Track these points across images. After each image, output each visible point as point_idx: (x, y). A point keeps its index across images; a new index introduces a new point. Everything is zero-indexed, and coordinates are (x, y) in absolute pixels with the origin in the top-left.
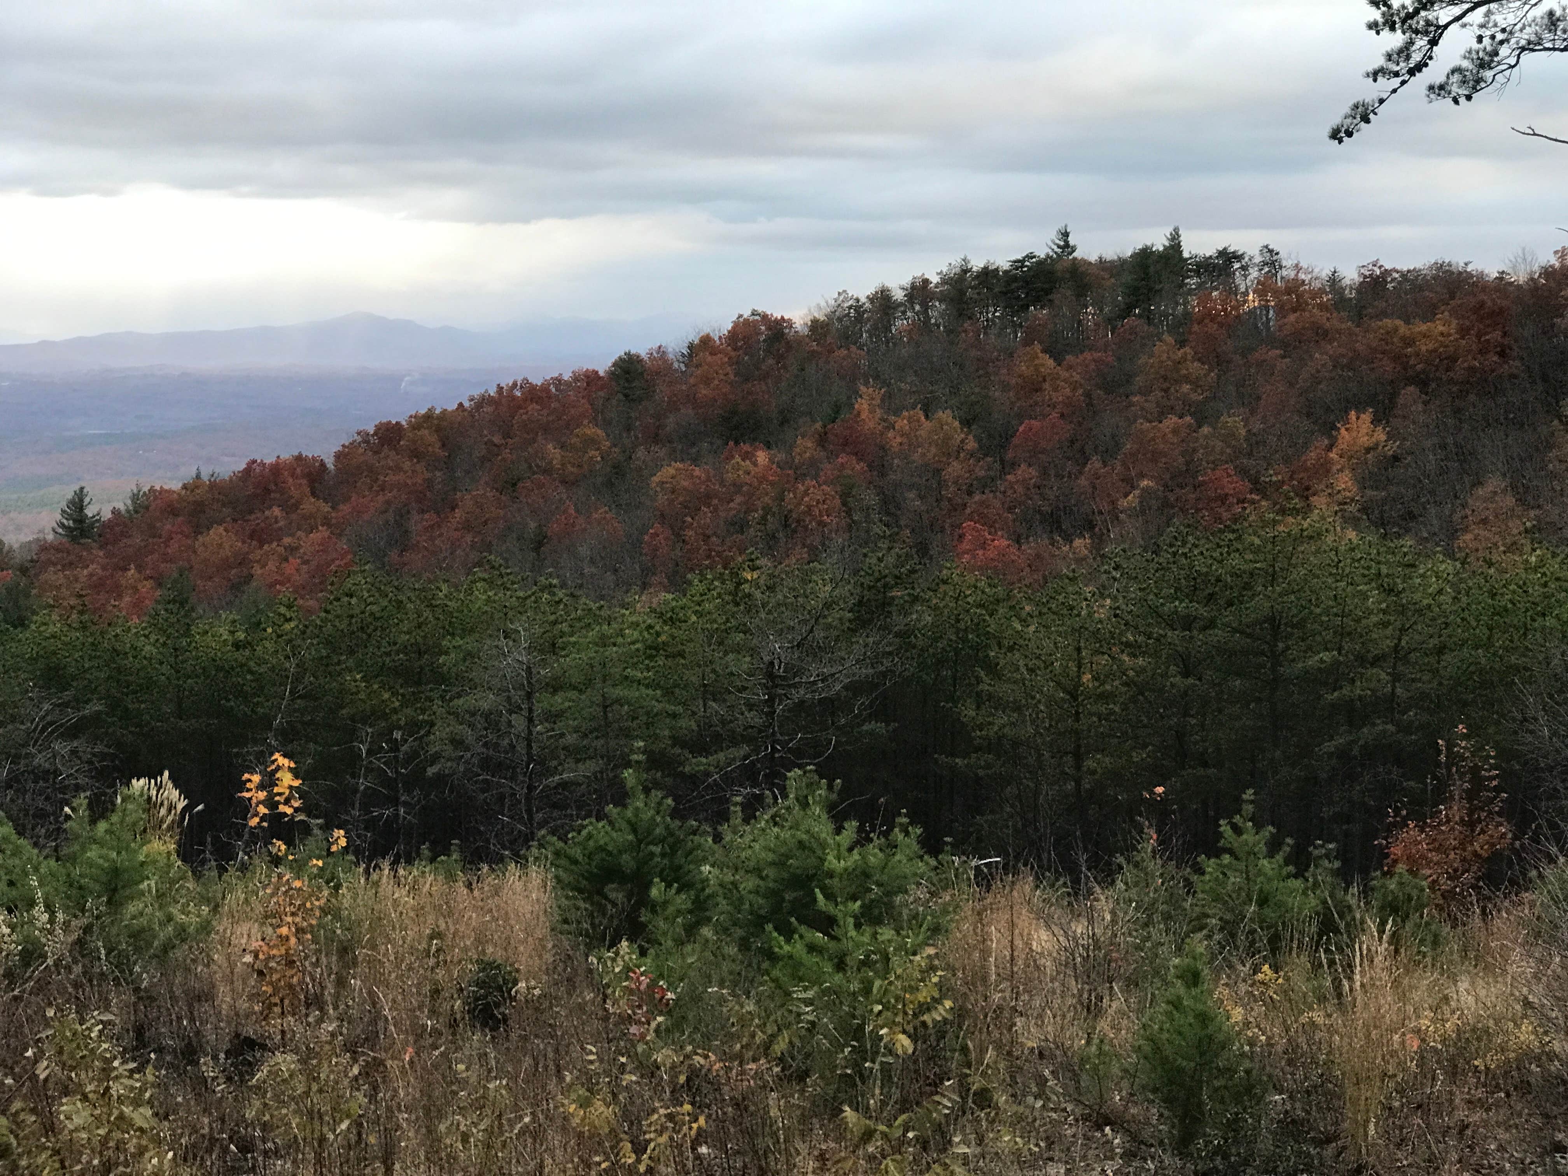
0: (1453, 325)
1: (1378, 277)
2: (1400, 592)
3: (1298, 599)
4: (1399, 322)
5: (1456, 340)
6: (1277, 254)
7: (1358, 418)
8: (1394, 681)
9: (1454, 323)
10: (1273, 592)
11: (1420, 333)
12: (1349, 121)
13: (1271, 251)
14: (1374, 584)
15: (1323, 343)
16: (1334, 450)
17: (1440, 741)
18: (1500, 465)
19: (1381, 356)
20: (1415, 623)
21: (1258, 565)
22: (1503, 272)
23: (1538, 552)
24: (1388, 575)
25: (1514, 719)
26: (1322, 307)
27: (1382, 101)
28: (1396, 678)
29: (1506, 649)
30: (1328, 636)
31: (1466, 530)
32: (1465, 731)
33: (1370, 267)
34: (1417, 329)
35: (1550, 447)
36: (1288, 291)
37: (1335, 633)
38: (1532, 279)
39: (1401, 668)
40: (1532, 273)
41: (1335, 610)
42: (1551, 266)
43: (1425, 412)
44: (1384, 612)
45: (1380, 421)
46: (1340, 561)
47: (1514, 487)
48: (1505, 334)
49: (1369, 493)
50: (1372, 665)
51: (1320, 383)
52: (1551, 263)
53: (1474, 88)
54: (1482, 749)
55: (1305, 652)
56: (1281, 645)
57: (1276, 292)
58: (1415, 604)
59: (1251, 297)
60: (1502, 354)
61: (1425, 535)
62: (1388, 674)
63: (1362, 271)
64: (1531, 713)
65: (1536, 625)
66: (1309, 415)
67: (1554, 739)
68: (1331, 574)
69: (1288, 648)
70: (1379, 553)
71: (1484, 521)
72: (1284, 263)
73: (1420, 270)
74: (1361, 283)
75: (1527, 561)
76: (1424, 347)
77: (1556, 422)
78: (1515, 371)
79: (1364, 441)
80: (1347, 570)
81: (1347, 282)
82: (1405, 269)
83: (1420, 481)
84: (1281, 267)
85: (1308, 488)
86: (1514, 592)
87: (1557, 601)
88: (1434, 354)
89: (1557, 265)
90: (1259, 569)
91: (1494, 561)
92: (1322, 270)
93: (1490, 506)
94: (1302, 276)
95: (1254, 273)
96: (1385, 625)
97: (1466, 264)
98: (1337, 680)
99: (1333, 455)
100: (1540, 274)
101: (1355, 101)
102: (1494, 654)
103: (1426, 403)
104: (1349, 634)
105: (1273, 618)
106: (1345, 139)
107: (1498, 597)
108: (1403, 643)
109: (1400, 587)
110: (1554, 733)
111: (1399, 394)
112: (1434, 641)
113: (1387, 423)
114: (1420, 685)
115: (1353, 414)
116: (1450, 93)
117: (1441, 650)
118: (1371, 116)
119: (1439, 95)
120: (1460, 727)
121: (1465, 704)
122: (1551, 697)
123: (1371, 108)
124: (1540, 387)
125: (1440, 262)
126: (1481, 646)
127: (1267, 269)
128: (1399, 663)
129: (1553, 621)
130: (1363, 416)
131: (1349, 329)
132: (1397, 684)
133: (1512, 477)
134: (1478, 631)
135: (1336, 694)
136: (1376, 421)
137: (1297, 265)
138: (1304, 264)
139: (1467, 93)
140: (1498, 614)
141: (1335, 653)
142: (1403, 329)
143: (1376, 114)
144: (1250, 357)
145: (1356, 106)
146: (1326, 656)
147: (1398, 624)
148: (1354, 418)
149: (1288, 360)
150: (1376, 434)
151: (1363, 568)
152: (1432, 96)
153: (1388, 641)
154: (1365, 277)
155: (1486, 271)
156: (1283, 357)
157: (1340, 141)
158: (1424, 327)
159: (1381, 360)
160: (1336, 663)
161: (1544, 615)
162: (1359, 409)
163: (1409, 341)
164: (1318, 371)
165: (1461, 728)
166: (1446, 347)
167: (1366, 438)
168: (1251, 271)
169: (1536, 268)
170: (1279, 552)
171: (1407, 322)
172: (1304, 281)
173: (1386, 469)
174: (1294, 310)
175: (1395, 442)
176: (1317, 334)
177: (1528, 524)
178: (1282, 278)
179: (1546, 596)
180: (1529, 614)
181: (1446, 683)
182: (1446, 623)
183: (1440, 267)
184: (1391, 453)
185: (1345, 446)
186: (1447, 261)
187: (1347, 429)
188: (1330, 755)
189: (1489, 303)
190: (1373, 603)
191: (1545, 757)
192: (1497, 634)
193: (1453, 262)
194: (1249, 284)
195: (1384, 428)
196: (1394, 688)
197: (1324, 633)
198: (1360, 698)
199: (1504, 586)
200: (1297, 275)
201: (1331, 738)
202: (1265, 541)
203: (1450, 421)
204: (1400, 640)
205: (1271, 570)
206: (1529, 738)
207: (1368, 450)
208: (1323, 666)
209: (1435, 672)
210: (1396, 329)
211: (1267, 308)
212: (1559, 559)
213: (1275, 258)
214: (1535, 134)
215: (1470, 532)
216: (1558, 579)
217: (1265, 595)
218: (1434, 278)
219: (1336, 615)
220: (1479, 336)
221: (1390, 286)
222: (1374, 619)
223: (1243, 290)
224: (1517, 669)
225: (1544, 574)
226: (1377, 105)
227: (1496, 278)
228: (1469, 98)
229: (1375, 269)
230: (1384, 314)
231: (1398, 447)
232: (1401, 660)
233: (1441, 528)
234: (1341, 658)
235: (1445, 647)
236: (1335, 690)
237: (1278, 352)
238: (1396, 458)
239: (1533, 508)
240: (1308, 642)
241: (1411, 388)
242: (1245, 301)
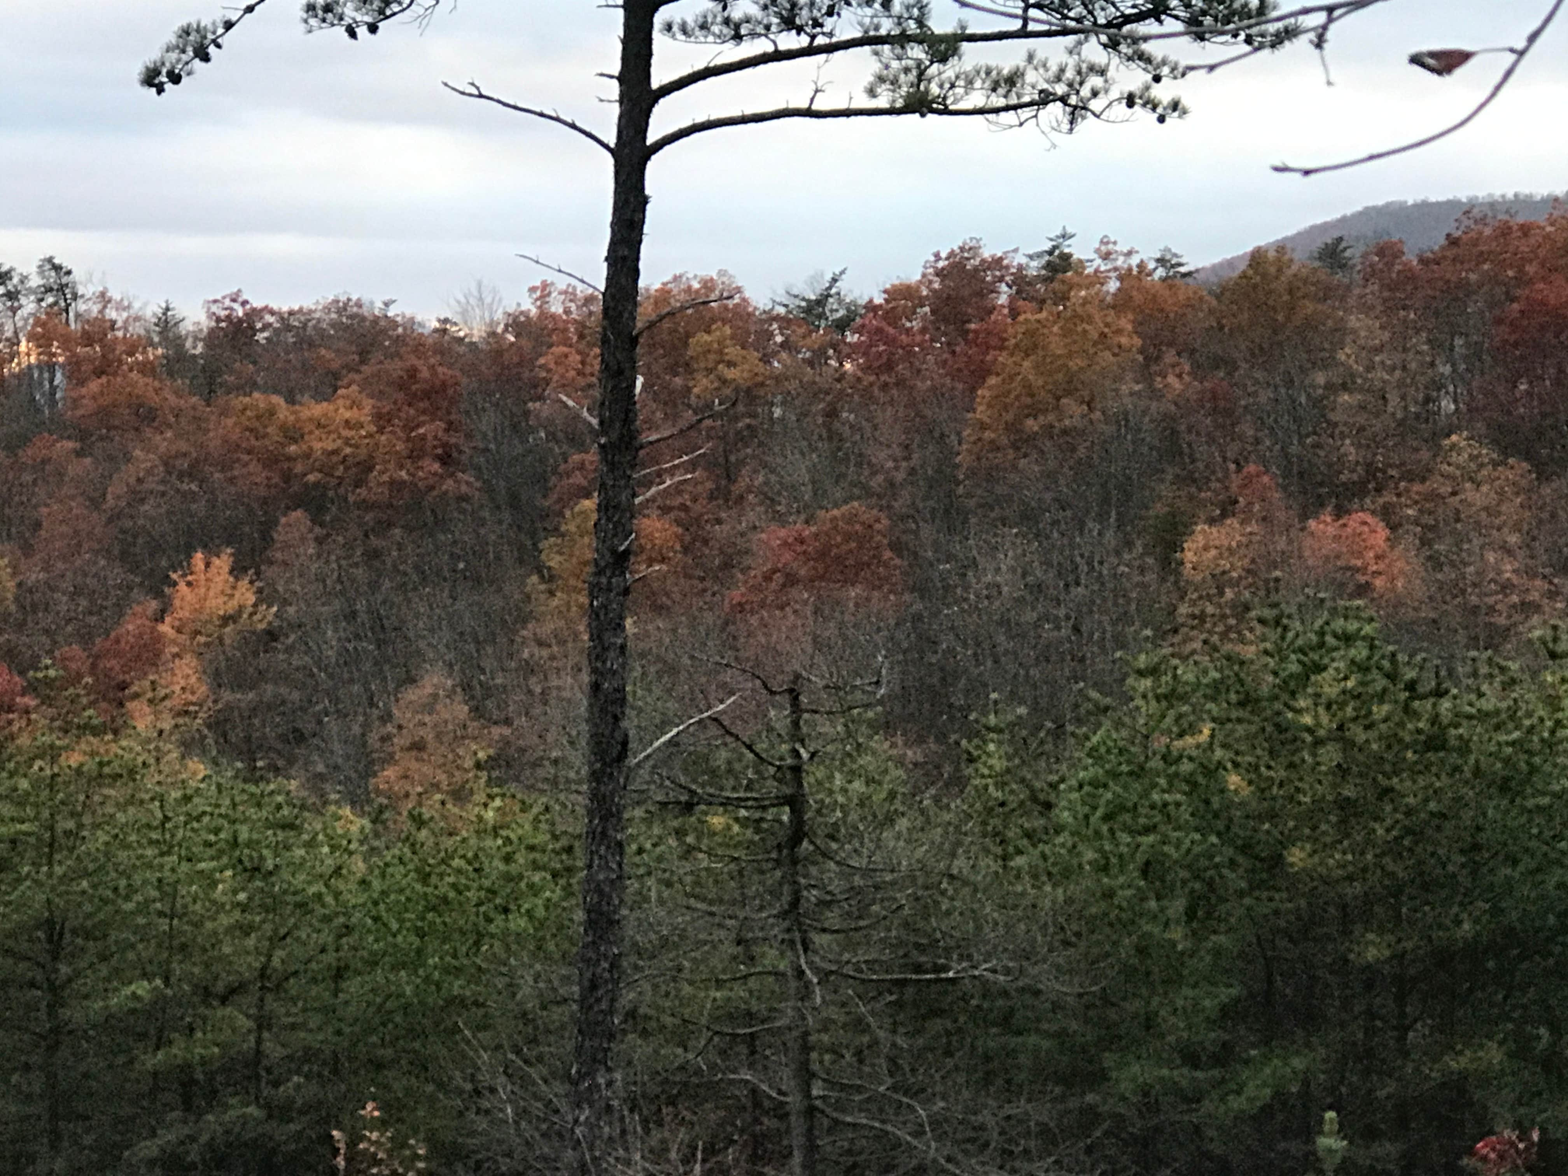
0: (367, 410)
1: (240, 321)
2: (271, 873)
3: (94, 886)
4: (278, 400)
5: (370, 435)
6: (69, 273)
7: (208, 565)
8: (260, 1027)
9: (368, 404)
10: (50, 875)
11: (311, 419)
12: (174, 56)
13: (57, 268)
14: (225, 860)
15: (148, 432)
16: (168, 619)
17: (335, 1133)
18: (442, 649)
19: (245, 458)
20: (296, 927)
21: (24, 827)
22: (446, 321)
23: (498, 802)
24: (249, 844)
25: (460, 1092)
26: (146, 368)
27: (229, 25)
28: (263, 1023)
29: (447, 970)
30: (146, 951)
31: (390, 760)
32: (376, 1114)
33: (227, 303)
34: (305, 413)
35: (524, 620)
36: (88, 339)
37: (159, 945)
38: (493, 334)
39: (271, 1003)
40: (492, 323)
41: (158, 905)
42: (522, 313)
43: (319, 556)
44: (244, 908)
45: (245, 570)
46: (167, 819)
47: (467, 687)
48: (450, 427)
49: (227, 696)
50: (224, 1000)
51: (142, 501)
52: (524, 308)
53: (381, 12)
54: (404, 1145)
55: (108, 980)
56: (64, 969)
57: (66, 341)
58: (295, 893)
59: (23, 347)
60: (445, 459)
61: (320, 768)
62: (248, 1016)
63: (214, 308)
64: (484, 1078)
65: (492, 928)
66: (124, 556)
67: (523, 1124)
68: (151, 842)
69: (78, 974)
70: (234, 805)
71: (418, 746)
72: (81, 291)
73: (311, 311)
74: (212, 331)
75: (480, 818)
76: (320, 444)
77: (535, 578)
78: (464, 488)
79: (218, 605)
80: (180, 834)
81: (187, 327)
82: (285, 309)
83: (312, 675)
84: (75, 297)
85: (123, 686)
86: (459, 871)
87: (531, 886)
88: (335, 459)
89: (534, 312)
90: (28, 834)
91: (426, 816)
92: (146, 304)
93: (427, 719)
94: (111, 314)
95: (28, 306)
96: (246, 930)
97: (387, 304)
98: (161, 1030)
99: (165, 628)
100: (507, 326)
101: (184, 23)
102: (427, 979)
103: (320, 541)
104: (183, 947)
105: (50, 923)
106: (168, 87)
107: (434, 879)
108: (276, 962)
109: (270, 864)
110: (522, 1113)
111: (276, 523)
112: (330, 958)
113: (258, 573)
114: (302, 1035)
115: (199, 557)
116: (341, 19)
117: (339, 973)
118: (212, 49)
119: (324, 20)
120: (370, 1106)
121: (379, 1066)
122: (518, 1052)
123: (210, 36)
124: (507, 516)
125: (343, 298)
126: (404, 966)
127: (50, 300)
128: (269, 998)
129: (523, 922)
130: (216, 561)
131: (194, 408)
132: (266, 1035)
133: (463, 671)
134: (400, 938)
135: (160, 1055)
136: (237, 570)
137: (103, 294)
138: (115, 294)
139: (368, 19)
140: (434, 909)
141: (158, 982)
142: (284, 412)
143: (219, 46)
144: (20, 453)
145: (186, 32)
146: (142, 988)
147: (268, 927)
148: (201, 566)
149: (88, 461)
150: (237, 595)
151: (210, 831)
152: (313, 22)
153: (250, 959)
154: (218, 320)
155: (419, 318)
156: (79, 454)
157: (160, 90)
158: (318, 409)
159: (246, 465)
160: (159, 1002)
161: (506, 910)
162: (211, 551)
163: (292, 434)
164: (140, 481)
165: (371, 1110)
166: (357, 446)
167: (221, 600)
168: (23, 300)
169: (499, 315)
170: (62, 803)
171: (291, 400)
172: (113, 323)
173: (256, 654)
174: (99, 373)
175: (270, 606)
176: (137, 414)
177: (481, 755)
178: (78, 316)
179: (508, 878)
180: (482, 909)
181: (347, 1030)
182: (347, 927)
183: (341, 307)
184: (261, 626)
185: (185, 614)
186: (354, 298)
187: (189, 584)
188: (151, 1163)
189: (425, 373)
190: (224, 893)
191: (509, 1155)
192: (433, 945)
193: (365, 299)
194: (20, 324)
195: (251, 582)
196: (259, 1041)
197: (140, 946)
198: (203, 1061)
199: (443, 861)
200: (101, 312)
201: (153, 1134)
202: (36, 785)
203: (360, 573)
204: (269, 957)
205: (47, 835)
206: (482, 1124)
207: (226, 620)
208: (139, 1006)
209: (328, 1011)
210: (272, 412)
211: (51, 368)
212: (530, 816)
213: (64, 280)
214: (481, 96)
215: (396, 763)
216: (532, 848)
217: (35, 881)
218: (333, 325)
219: (161, 914)
220: (409, 427)
221: (261, 337)
222: (225, 920)
223: (9, 334)
224: (461, 1002)
225: (508, 841)
226: (220, 31)
227: (436, 331)
228: (373, 28)
229: (236, 306)
230: (248, 386)
231: (276, 615)
232: (270, 990)
233: (347, 757)
234: (169, 992)
235: (347, 967)
236: (158, 1048)
237: (71, 445)
238: (271, 635)
239: (495, 723)
240: (114, 961)
241: (298, 514)
242: (13, 355)
